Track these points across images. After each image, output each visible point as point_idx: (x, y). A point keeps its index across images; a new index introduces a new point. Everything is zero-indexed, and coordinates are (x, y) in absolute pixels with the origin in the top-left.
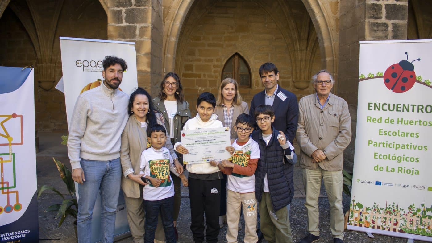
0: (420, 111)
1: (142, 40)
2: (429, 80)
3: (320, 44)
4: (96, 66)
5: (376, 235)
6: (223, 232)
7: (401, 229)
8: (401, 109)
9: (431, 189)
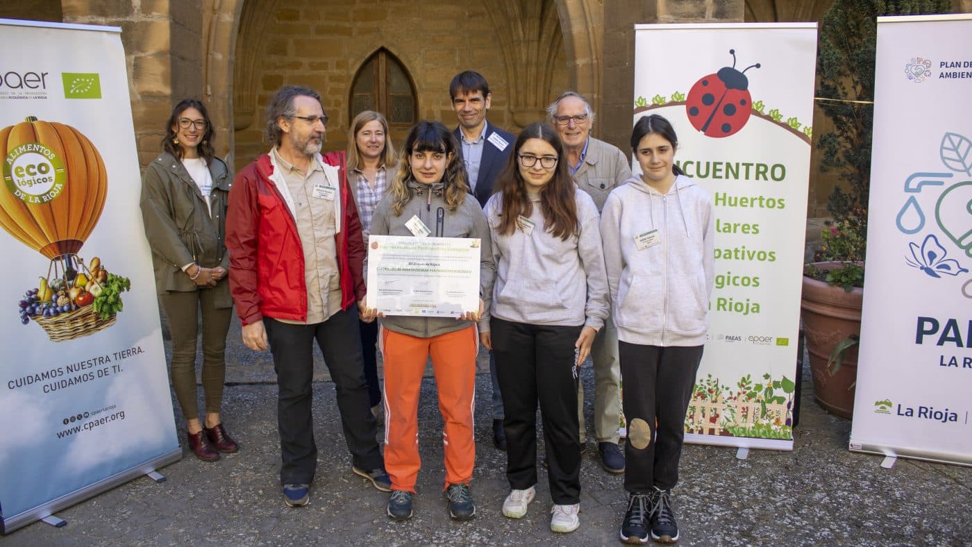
0: (761, 176)
1: (148, 19)
2: (777, 110)
4: (21, 84)
6: (342, 460)
7: (724, 429)
8: (723, 174)
9: (783, 342)
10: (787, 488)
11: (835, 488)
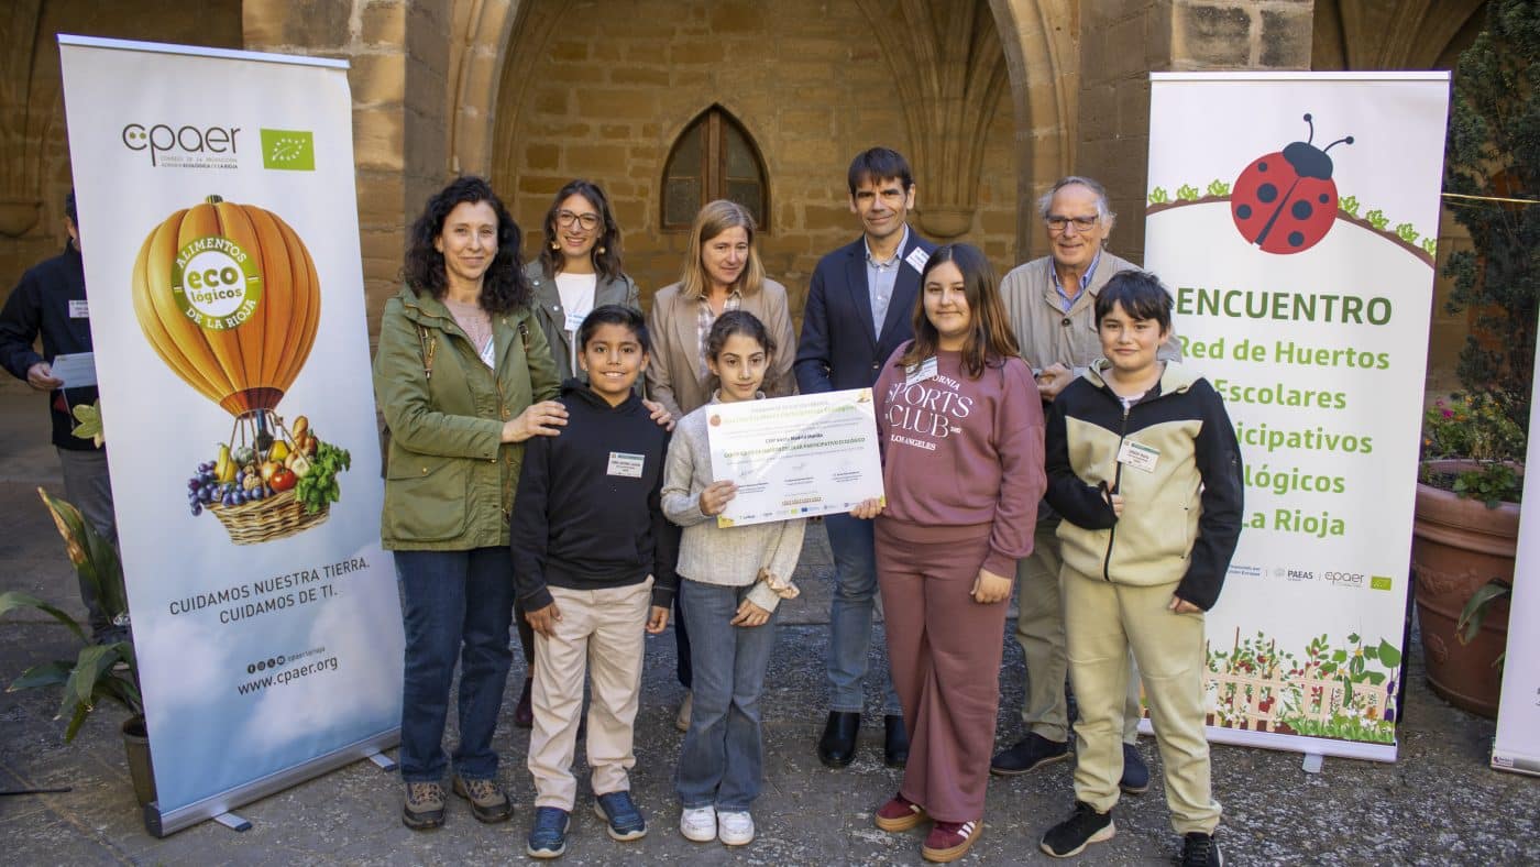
0: (1350, 317)
1: (373, 53)
2: (1381, 212)
3: (1014, 80)
4: (201, 146)
7: (1282, 723)
8: (1289, 311)
9: (1381, 583)
10: (1391, 822)
11: (1474, 826)
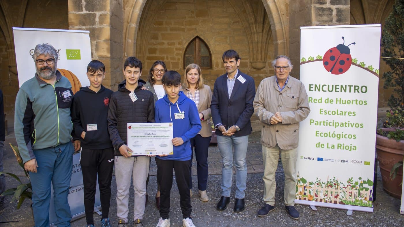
0: (356, 91)
1: (101, 27)
2: (363, 62)
3: (272, 28)
5: (319, 207)
7: (341, 201)
8: (339, 90)
9: (367, 163)
